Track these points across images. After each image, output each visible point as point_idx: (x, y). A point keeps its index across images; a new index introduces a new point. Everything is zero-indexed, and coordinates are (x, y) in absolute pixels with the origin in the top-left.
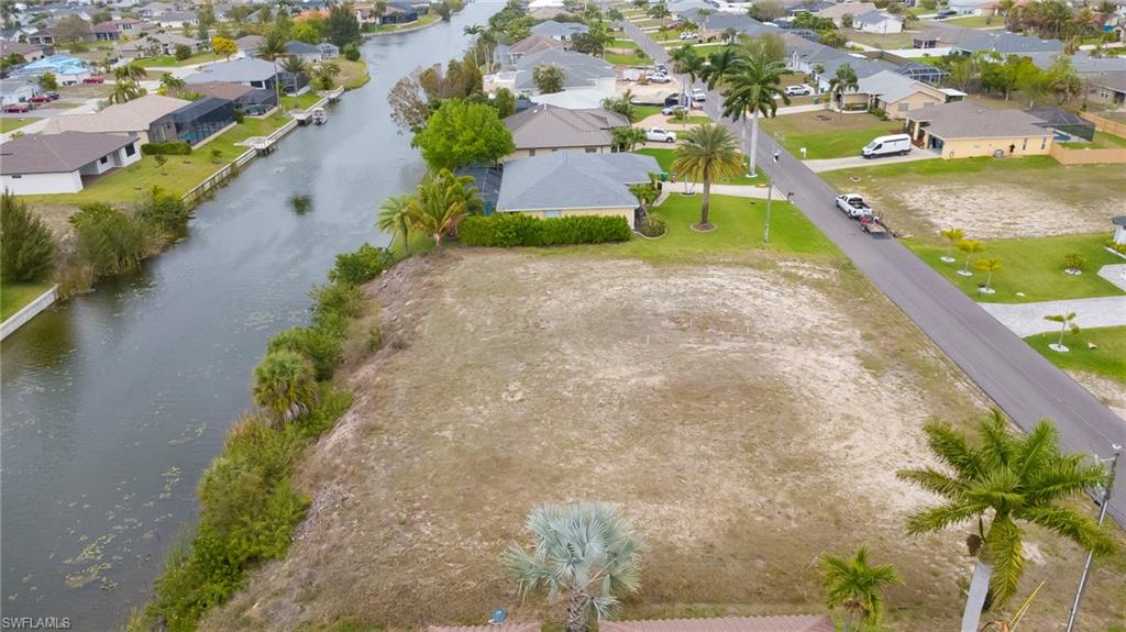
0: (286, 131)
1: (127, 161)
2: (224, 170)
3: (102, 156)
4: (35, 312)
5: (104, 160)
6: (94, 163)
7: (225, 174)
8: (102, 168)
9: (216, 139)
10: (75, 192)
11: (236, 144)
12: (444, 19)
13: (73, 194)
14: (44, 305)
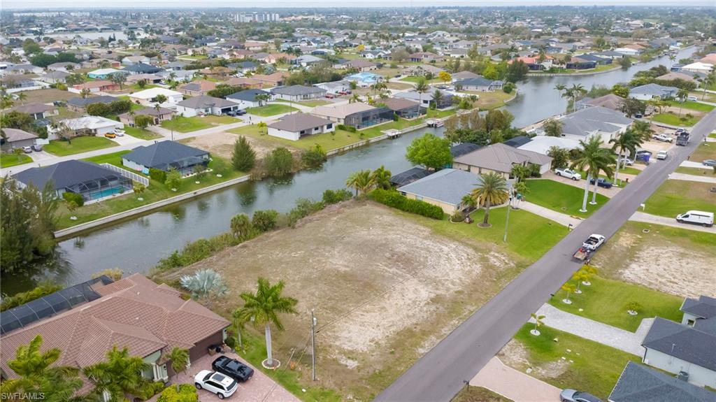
0: (416, 128)
1: (326, 130)
2: (361, 143)
3: (316, 126)
4: (238, 182)
5: (316, 129)
6: (311, 129)
7: (360, 145)
8: (314, 132)
9: (375, 127)
10: (294, 140)
11: (382, 131)
12: (623, 68)
13: (292, 141)
14: (243, 180)
